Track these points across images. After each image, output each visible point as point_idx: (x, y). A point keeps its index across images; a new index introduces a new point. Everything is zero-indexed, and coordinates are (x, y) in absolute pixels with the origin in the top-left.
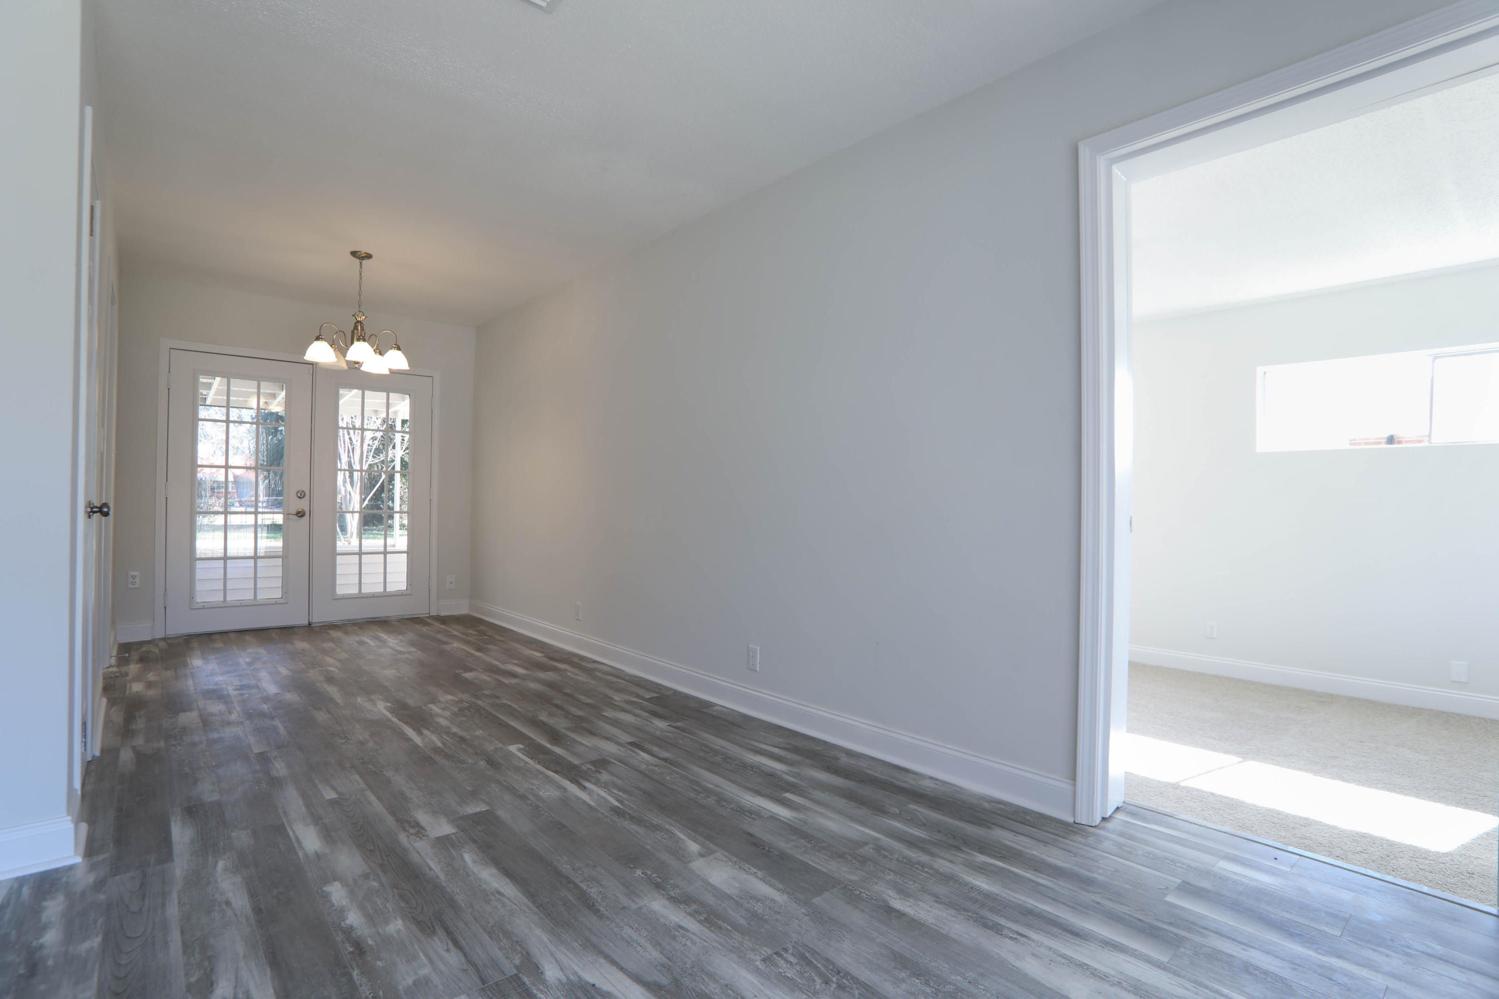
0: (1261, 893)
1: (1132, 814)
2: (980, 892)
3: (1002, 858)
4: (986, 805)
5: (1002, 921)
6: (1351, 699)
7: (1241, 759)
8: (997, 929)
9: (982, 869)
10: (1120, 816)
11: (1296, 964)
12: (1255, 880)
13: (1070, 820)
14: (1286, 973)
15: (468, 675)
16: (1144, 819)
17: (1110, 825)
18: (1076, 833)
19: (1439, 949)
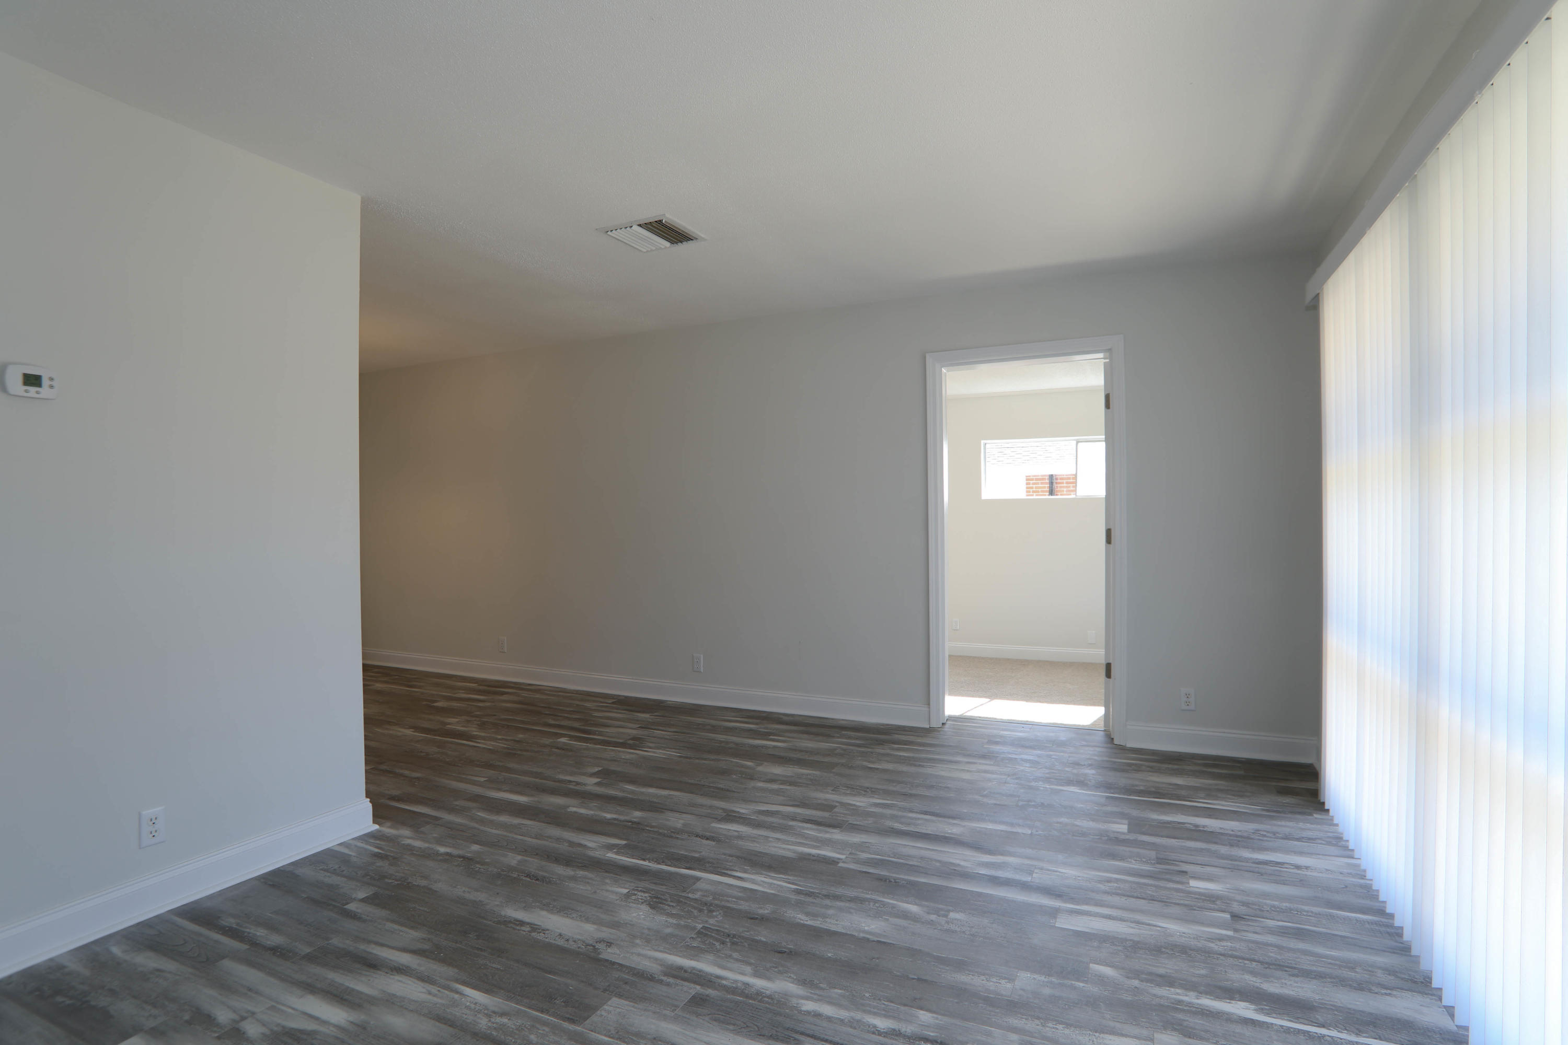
0: (1020, 739)
1: (953, 721)
2: (905, 757)
3: (905, 744)
4: (882, 727)
5: (921, 763)
6: (1038, 662)
7: (989, 700)
8: (923, 766)
9: (898, 749)
10: (948, 722)
11: (1039, 756)
12: (1016, 735)
13: (927, 726)
14: (1036, 759)
15: (436, 704)
16: (961, 722)
17: (947, 726)
18: (933, 731)
19: (1084, 743)
